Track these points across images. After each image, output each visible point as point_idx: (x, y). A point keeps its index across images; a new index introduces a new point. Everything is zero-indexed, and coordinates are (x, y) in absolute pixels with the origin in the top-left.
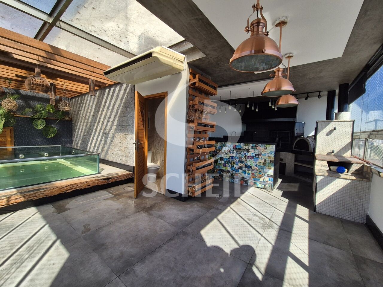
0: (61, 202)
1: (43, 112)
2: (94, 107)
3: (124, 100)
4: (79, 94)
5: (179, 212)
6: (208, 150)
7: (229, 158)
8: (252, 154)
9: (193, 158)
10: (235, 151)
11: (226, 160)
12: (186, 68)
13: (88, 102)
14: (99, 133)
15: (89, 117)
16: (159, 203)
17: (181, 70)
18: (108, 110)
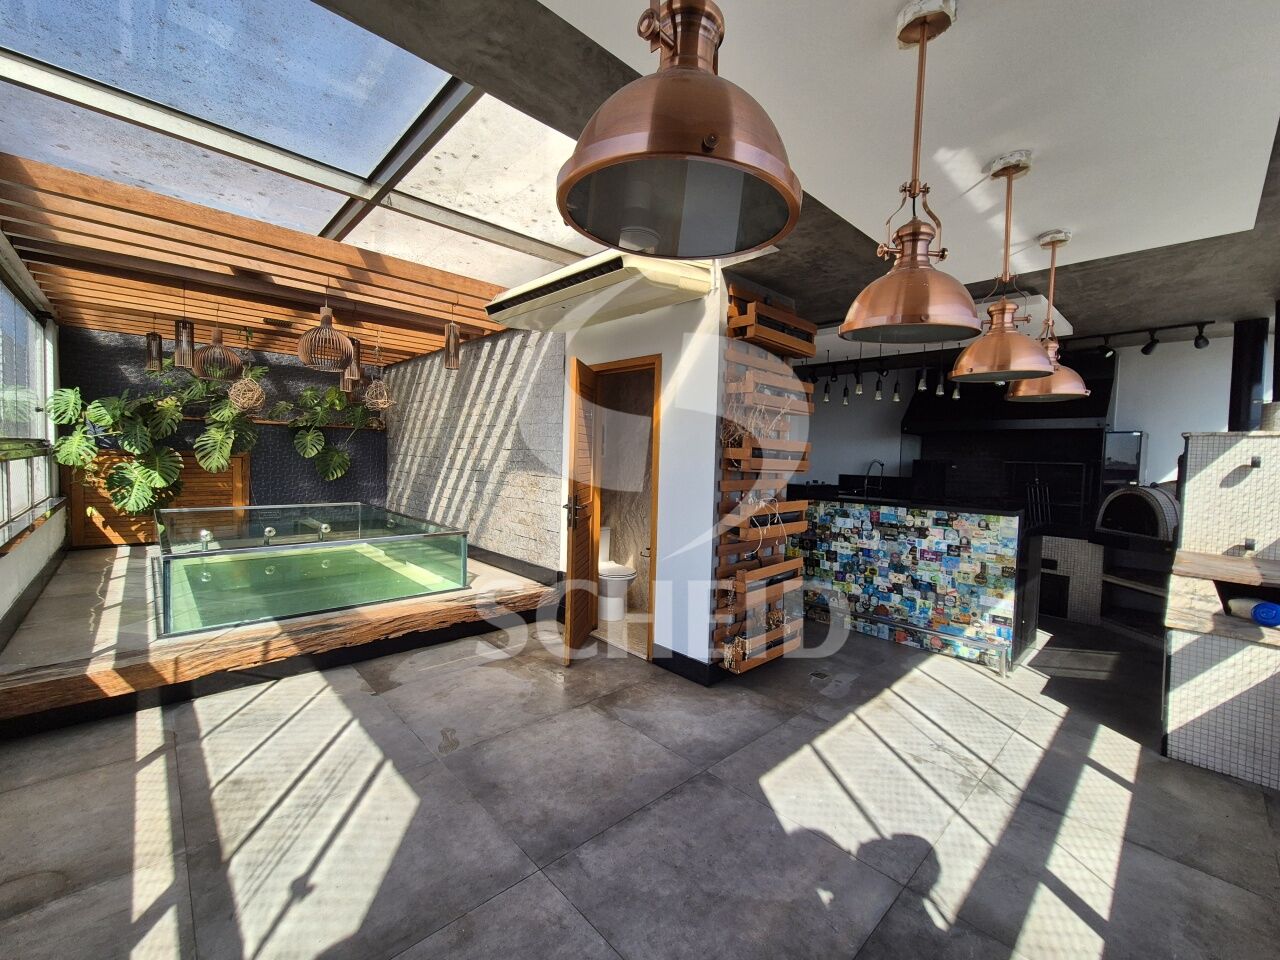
0: (378, 665)
1: (318, 409)
2: (448, 394)
3: (533, 375)
4: (408, 357)
5: (695, 718)
6: (784, 529)
7: (856, 555)
8: (937, 543)
9: (739, 555)
10: (876, 534)
11: (846, 561)
12: (718, 285)
13: (432, 379)
14: (462, 470)
15: (434, 422)
16: (635, 685)
17: (704, 294)
18: (487, 403)
